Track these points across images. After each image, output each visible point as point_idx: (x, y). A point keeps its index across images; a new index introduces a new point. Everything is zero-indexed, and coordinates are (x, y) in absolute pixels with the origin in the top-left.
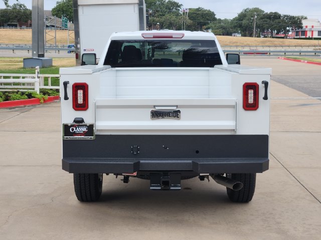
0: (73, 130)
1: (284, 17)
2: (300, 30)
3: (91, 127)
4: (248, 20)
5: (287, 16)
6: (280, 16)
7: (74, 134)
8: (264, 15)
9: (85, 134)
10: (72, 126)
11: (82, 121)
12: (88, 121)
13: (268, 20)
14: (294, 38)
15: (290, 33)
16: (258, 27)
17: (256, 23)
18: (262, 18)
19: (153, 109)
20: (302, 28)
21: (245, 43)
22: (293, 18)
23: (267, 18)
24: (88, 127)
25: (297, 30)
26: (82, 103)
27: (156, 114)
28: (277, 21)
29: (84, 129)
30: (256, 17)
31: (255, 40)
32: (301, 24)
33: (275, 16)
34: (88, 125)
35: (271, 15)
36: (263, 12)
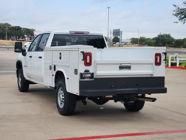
0: (84, 76)
1: (24, 29)
2: (33, 37)
3: (92, 74)
4: (2, 30)
5: (25, 29)
6: (21, 28)
7: (85, 78)
8: (12, 27)
9: (90, 78)
10: (84, 74)
11: (88, 71)
12: (91, 71)
13: (15, 31)
14: (29, 41)
15: (27, 38)
16: (8, 34)
17: (8, 32)
18: (11, 29)
19: (120, 65)
20: (34, 35)
21: (2, 44)
22: (29, 30)
23: (14, 29)
24: (91, 74)
25: (31, 37)
26: (89, 62)
27: (121, 68)
28: (19, 31)
29: (90, 75)
30: (7, 28)
31: (8, 42)
32: (33, 33)
33: (19, 28)
34: (91, 73)
35: (16, 28)
36: (11, 25)
